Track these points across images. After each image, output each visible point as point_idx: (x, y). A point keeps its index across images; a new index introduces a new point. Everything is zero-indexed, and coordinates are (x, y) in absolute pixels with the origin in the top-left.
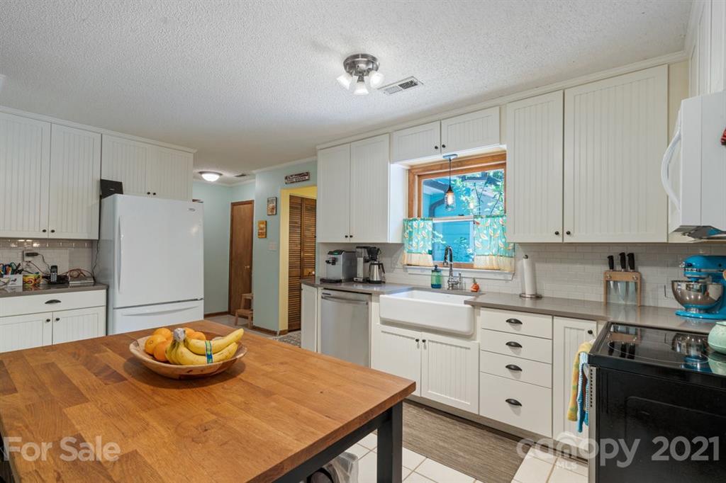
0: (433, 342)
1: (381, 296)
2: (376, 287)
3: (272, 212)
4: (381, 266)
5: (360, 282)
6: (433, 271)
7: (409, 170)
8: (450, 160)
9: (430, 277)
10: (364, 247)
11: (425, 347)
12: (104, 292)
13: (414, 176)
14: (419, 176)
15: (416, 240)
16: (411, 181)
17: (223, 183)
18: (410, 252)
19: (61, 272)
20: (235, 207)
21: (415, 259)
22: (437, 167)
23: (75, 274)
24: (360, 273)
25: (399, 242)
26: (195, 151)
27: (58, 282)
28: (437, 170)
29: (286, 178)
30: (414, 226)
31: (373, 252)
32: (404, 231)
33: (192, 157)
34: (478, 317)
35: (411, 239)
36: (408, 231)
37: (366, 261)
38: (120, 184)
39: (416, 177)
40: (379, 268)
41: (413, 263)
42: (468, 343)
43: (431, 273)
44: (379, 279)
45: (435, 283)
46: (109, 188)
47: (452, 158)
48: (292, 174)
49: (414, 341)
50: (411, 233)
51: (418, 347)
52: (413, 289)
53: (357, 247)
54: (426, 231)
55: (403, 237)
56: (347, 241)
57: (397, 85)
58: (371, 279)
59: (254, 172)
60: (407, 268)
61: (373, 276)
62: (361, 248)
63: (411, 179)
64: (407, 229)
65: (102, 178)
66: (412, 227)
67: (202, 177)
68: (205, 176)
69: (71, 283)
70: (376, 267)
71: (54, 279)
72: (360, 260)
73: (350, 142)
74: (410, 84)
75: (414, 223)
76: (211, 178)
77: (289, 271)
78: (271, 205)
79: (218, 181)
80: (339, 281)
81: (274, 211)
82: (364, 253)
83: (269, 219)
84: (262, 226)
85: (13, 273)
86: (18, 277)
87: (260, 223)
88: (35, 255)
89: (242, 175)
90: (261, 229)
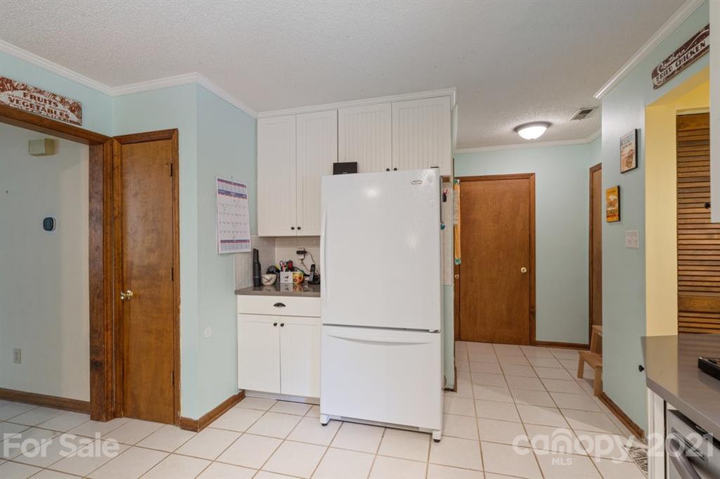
3: (630, 164)
27: (313, 282)
29: (655, 74)
38: (355, 164)
46: (343, 172)
59: (597, 96)
67: (519, 137)
68: (523, 133)
71: (311, 279)
76: (532, 133)
78: (627, 151)
81: (633, 161)
83: (625, 181)
84: (613, 197)
85: (287, 271)
86: (290, 274)
87: (610, 192)
88: (304, 253)
89: (585, 112)
90: (611, 204)
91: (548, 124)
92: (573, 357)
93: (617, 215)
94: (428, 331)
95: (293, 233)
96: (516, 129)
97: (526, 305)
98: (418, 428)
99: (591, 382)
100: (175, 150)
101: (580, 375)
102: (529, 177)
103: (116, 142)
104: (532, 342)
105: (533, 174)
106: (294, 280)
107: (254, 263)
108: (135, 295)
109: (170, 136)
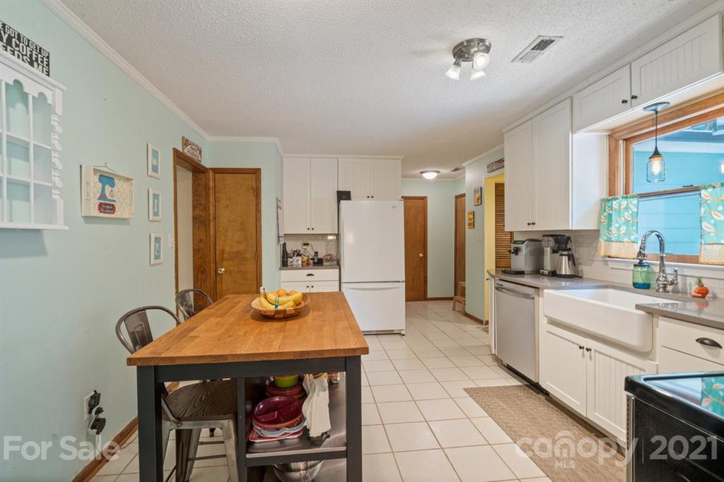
0: (600, 353)
1: (545, 291)
2: (566, 281)
3: (478, 202)
4: (571, 258)
5: (546, 275)
6: (635, 265)
7: (609, 135)
8: (657, 112)
9: (631, 273)
10: (552, 236)
11: (591, 359)
12: (338, 270)
13: (617, 141)
14: (626, 140)
15: (617, 225)
16: (612, 150)
17: (441, 178)
18: (609, 240)
19: (320, 256)
20: (458, 200)
21: (615, 249)
22: (647, 125)
23: (329, 257)
24: (548, 266)
25: (595, 228)
26: (402, 157)
27: (319, 263)
28: (648, 127)
29: (488, 167)
30: (614, 206)
31: (562, 242)
32: (600, 214)
33: (399, 162)
34: (657, 329)
35: (610, 225)
36: (606, 214)
37: (554, 251)
38: (349, 192)
39: (621, 142)
40: (569, 260)
41: (612, 255)
42: (644, 362)
43: (632, 267)
44: (568, 273)
45: (640, 281)
46: (344, 195)
47: (659, 108)
48: (492, 162)
49: (578, 347)
50: (610, 215)
51: (584, 357)
52: (606, 287)
53: (544, 236)
54: (630, 212)
55: (600, 222)
56: (531, 228)
57: (529, 49)
58: (558, 273)
59: (464, 165)
60: (607, 261)
61: (560, 269)
62: (547, 236)
63: (613, 145)
64: (605, 211)
65: (339, 190)
66: (611, 208)
67: (422, 177)
68: (424, 175)
69: (325, 263)
70: (565, 259)
71: (316, 261)
72: (548, 250)
73: (531, 119)
74: (543, 45)
75: (614, 202)
76: (430, 176)
77: (496, 261)
78: (477, 195)
79: (437, 177)
80: (521, 273)
81: (480, 201)
82: (552, 242)
83: (476, 209)
84: (471, 216)
85: (297, 256)
86: (300, 258)
87: (470, 214)
88: (307, 244)
89: (456, 169)
90: (470, 219)
91: (438, 172)
92: (450, 304)
93: (472, 225)
94: (399, 282)
95: (309, 232)
96: (422, 173)
97: (422, 276)
98: (393, 331)
99: (460, 312)
100: (258, 180)
101: (454, 309)
102: (424, 199)
103: (211, 172)
104: (425, 299)
105: (426, 197)
106: (303, 262)
107: (283, 251)
108: (226, 271)
109: (256, 172)
